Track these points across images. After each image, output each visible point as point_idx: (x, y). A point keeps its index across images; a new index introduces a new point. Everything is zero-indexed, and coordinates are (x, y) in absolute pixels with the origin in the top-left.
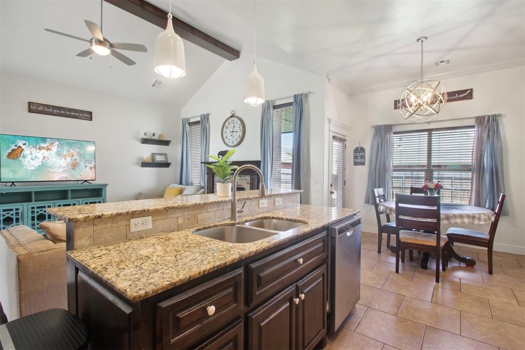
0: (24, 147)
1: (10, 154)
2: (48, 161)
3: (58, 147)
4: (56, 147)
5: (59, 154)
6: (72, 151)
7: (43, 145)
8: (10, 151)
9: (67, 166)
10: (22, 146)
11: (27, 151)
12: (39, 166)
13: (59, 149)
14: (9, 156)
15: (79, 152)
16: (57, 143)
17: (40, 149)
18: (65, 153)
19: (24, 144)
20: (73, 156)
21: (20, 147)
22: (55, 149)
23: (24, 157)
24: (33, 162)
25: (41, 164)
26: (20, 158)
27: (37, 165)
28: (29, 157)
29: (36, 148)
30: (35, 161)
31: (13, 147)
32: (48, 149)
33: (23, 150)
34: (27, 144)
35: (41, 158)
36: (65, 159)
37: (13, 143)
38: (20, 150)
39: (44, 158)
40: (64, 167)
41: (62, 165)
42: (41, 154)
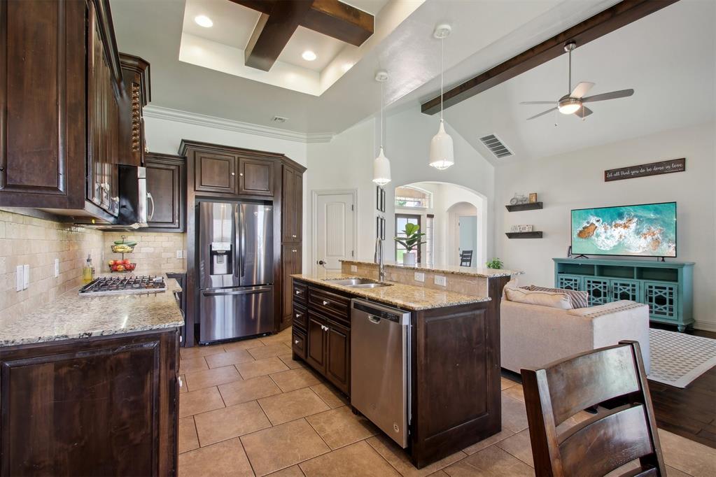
0: (597, 224)
1: (581, 232)
2: (626, 241)
3: (637, 224)
4: (635, 224)
5: (638, 232)
6: (653, 229)
7: (619, 222)
8: (581, 229)
9: (648, 246)
10: (595, 222)
11: (601, 229)
12: (614, 246)
13: (638, 227)
14: (581, 234)
15: (661, 230)
16: (636, 219)
17: (616, 226)
18: (645, 231)
19: (598, 221)
20: (654, 235)
21: (592, 224)
22: (633, 226)
23: (598, 236)
24: (608, 242)
25: (616, 244)
26: (593, 237)
27: (612, 245)
28: (603, 236)
29: (611, 225)
30: (609, 241)
31: (585, 224)
32: (625, 227)
33: (596, 227)
34: (601, 221)
35: (617, 237)
36: (645, 238)
37: (585, 220)
38: (593, 227)
39: (621, 237)
40: (644, 248)
41: (642, 245)
42: (617, 232)
